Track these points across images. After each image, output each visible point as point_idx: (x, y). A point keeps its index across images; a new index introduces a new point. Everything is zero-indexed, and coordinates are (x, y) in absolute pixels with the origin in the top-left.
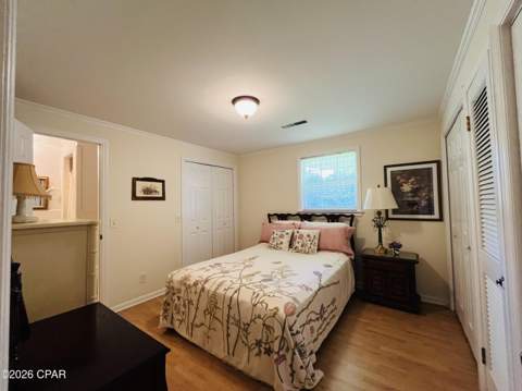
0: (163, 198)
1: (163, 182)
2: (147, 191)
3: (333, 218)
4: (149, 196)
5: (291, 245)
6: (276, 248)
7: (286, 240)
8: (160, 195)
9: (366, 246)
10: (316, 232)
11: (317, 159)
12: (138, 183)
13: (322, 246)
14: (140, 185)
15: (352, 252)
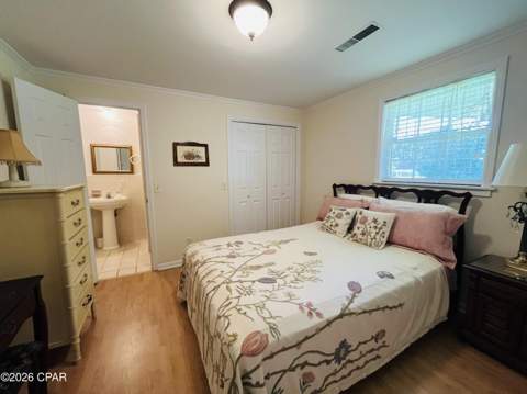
0: (207, 164)
1: (206, 146)
2: (189, 156)
3: (428, 195)
4: (191, 162)
5: (350, 230)
6: (329, 230)
7: (344, 222)
8: (204, 161)
9: (489, 251)
10: (390, 217)
11: (413, 98)
12: (178, 147)
13: (396, 238)
14: (181, 150)
15: (453, 257)
